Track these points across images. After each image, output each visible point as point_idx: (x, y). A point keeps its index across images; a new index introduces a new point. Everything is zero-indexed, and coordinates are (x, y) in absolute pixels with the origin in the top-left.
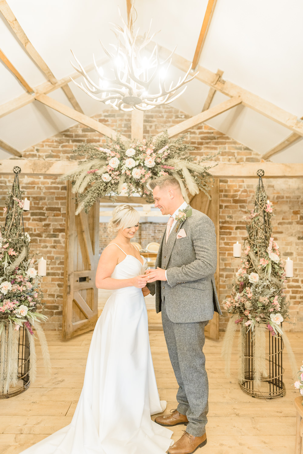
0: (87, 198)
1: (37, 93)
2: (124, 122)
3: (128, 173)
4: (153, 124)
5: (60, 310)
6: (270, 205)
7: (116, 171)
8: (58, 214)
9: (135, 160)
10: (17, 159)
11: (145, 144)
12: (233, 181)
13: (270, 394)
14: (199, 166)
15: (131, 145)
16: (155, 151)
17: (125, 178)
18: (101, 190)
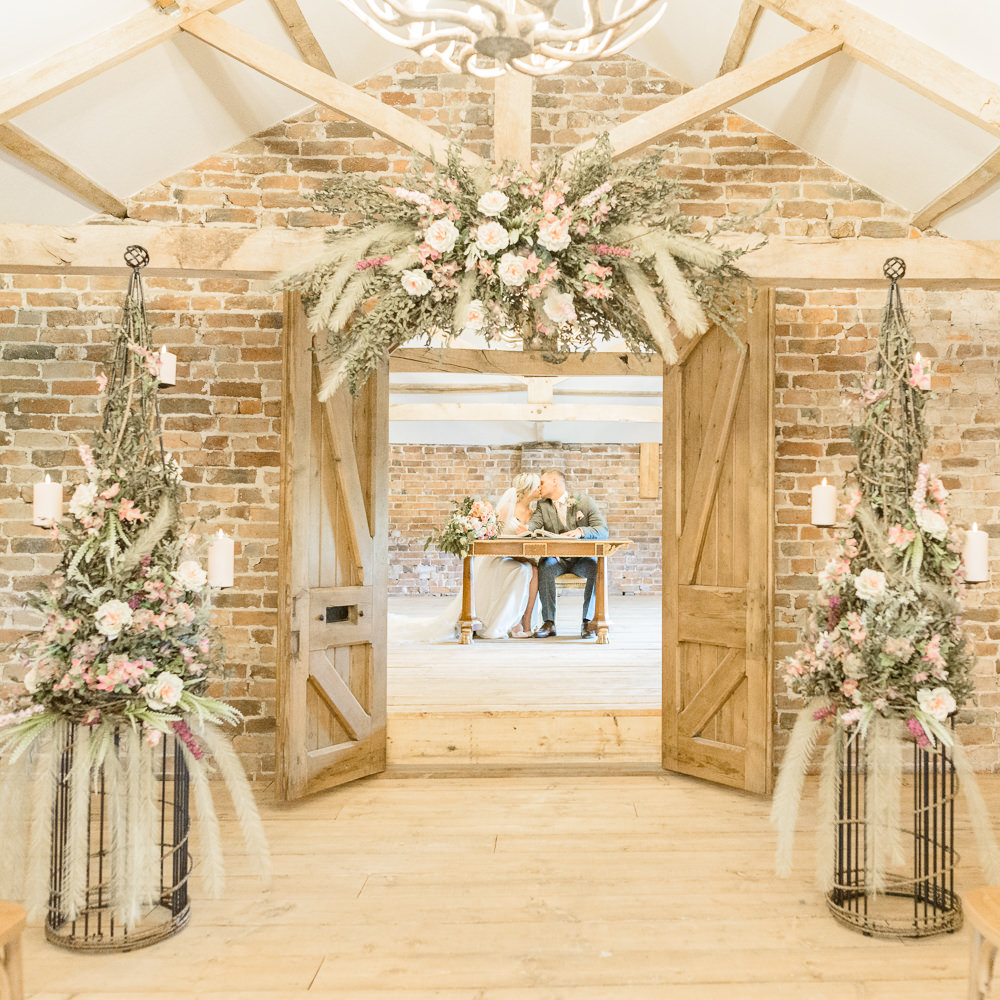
0: (355, 348)
1: (187, 9)
2: (467, 104)
3: (486, 267)
4: (562, 111)
5: (263, 714)
6: (921, 366)
7: (448, 262)
8: (253, 403)
9: (508, 229)
10: (113, 223)
11: (539, 178)
12: (823, 297)
13: (916, 924)
14: (707, 248)
15: (494, 180)
16: (570, 199)
17: (477, 283)
18: (402, 321)
